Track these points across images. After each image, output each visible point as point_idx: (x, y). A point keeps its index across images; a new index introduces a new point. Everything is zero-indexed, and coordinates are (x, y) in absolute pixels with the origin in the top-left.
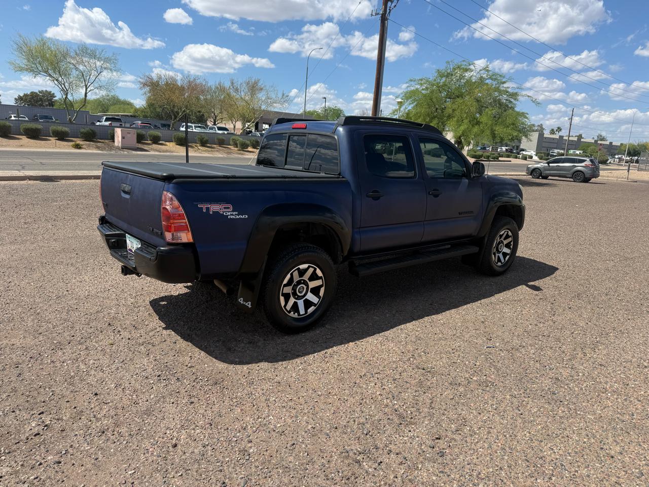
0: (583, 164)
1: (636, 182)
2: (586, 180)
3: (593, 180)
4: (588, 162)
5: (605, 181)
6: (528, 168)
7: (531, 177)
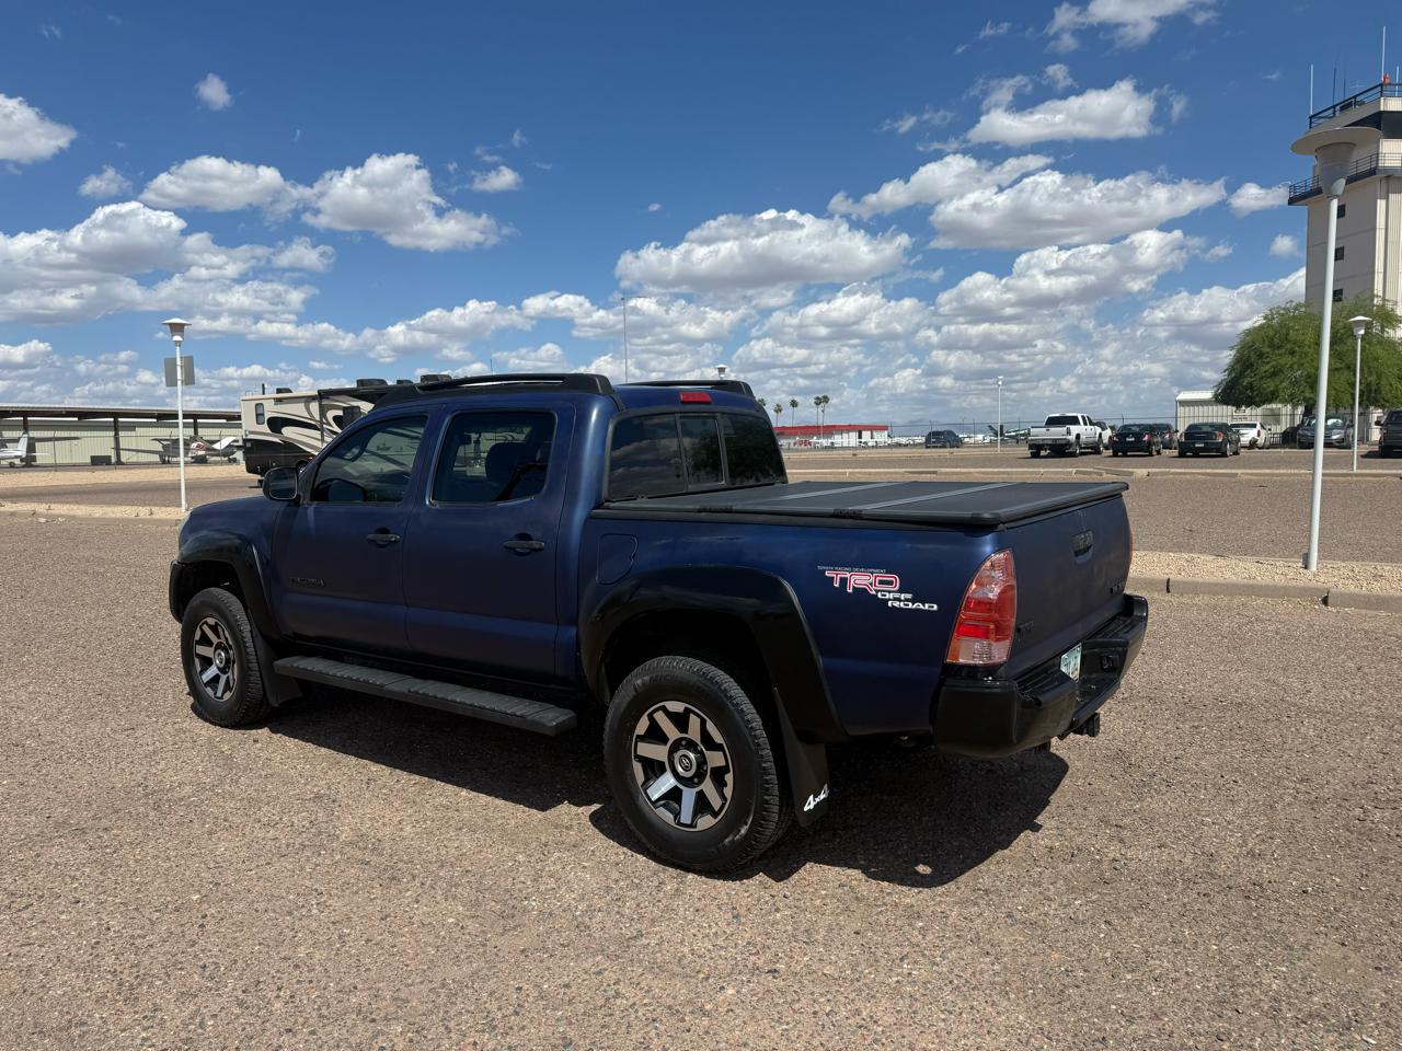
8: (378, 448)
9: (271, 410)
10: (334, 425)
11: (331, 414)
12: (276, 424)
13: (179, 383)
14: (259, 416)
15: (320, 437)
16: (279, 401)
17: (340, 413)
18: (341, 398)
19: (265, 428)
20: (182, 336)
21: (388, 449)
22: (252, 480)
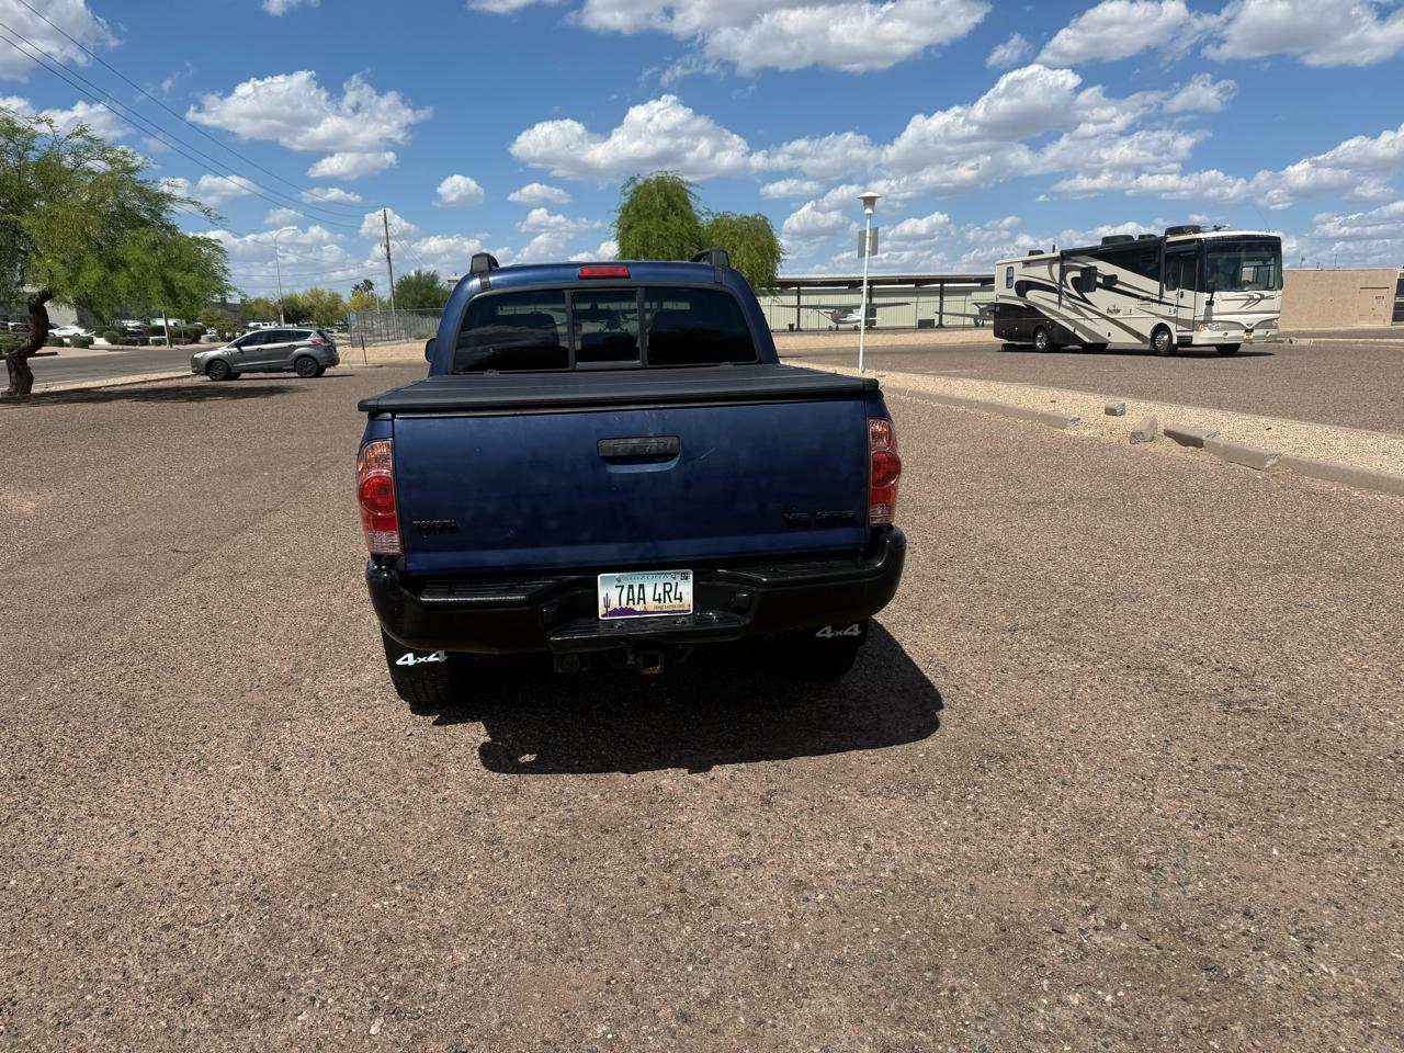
0: (308, 341)
1: (381, 366)
2: (319, 373)
3: (328, 371)
4: (314, 337)
5: (348, 371)
6: (195, 362)
7: (208, 378)
8: (1109, 311)
9: (1021, 274)
10: (1071, 286)
11: (1070, 276)
12: (1023, 287)
13: (867, 254)
14: (1009, 279)
15: (1057, 300)
16: (1027, 263)
17: (1078, 274)
18: (1078, 258)
19: (1012, 292)
20: (873, 209)
21: (1118, 311)
22: (998, 345)
